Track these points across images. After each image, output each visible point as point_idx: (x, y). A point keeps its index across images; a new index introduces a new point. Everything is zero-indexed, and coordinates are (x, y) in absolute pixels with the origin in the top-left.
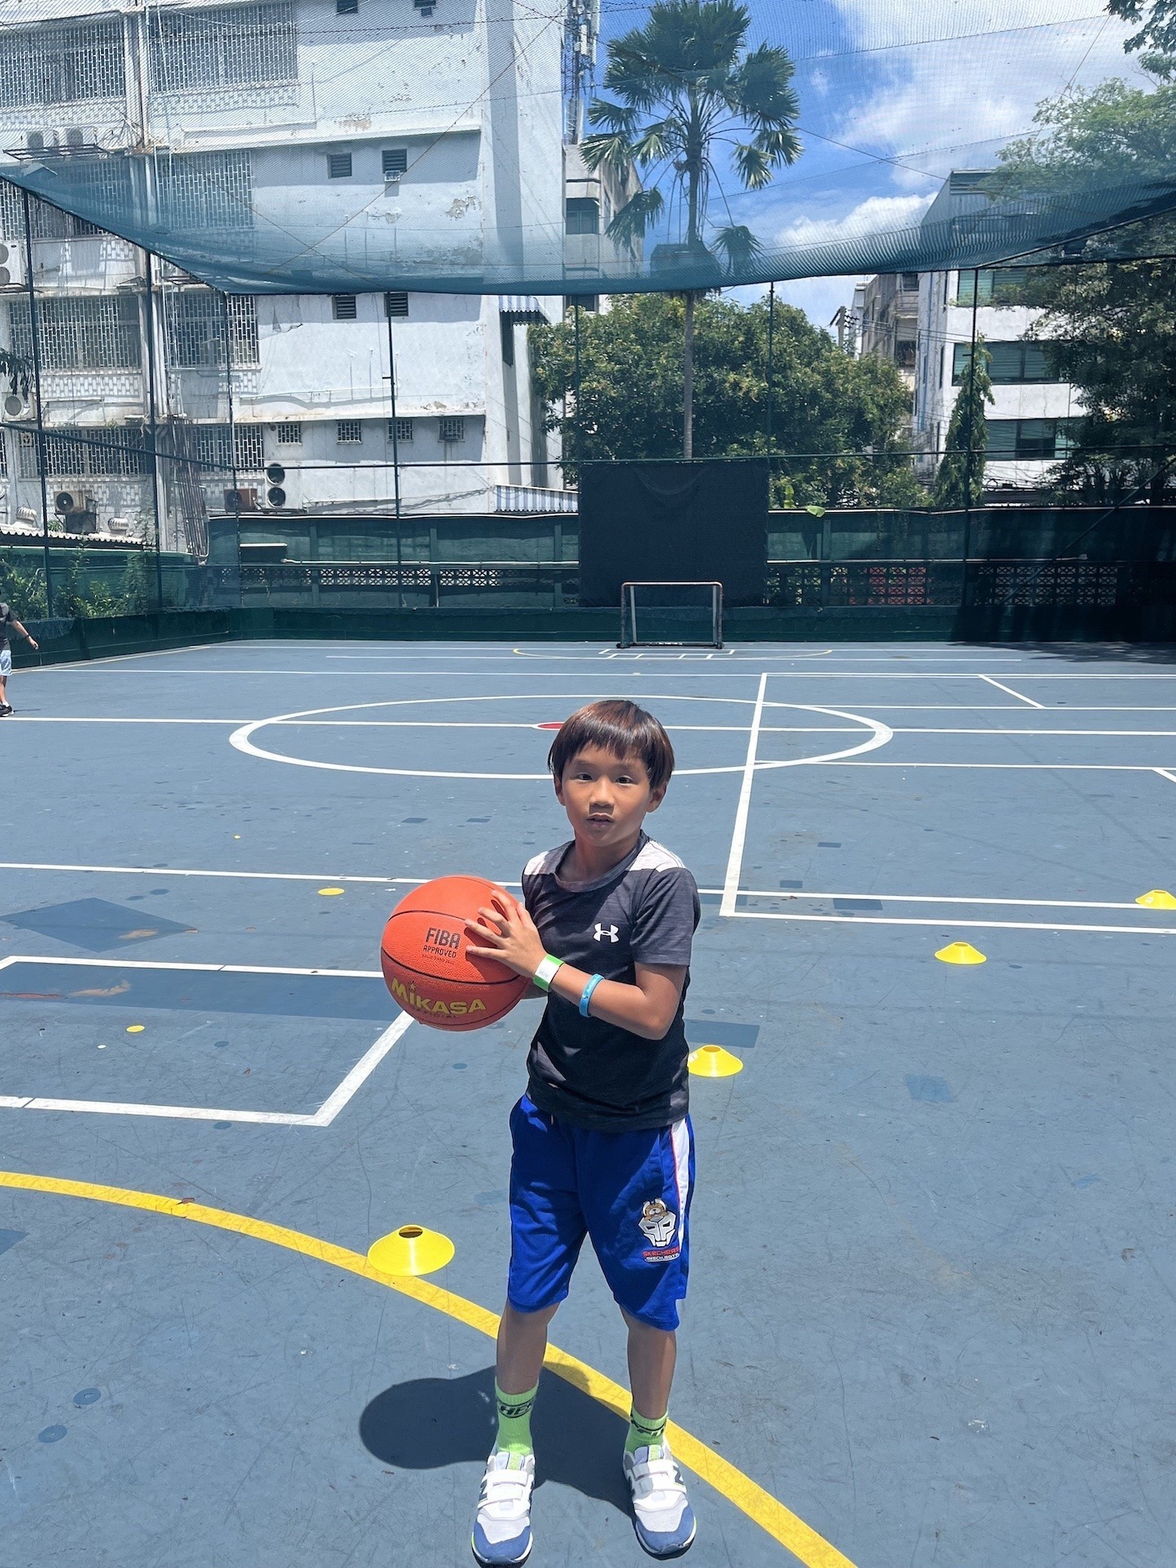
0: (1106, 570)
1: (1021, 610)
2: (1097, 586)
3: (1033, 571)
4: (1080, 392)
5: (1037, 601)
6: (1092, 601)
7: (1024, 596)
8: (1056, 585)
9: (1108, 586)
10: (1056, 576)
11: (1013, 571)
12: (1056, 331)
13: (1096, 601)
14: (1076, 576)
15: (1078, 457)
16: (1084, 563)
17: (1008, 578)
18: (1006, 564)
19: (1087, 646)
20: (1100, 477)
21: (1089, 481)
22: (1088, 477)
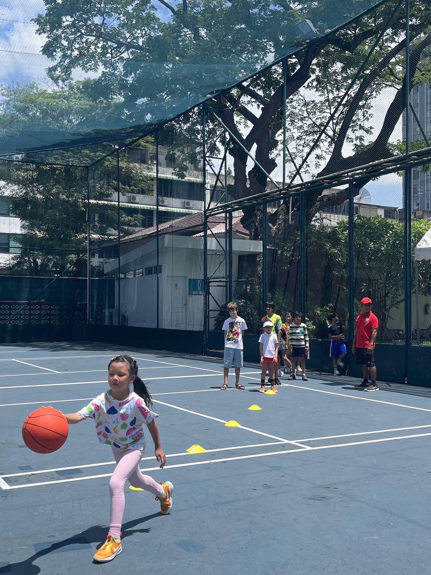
0: (54, 307)
1: (15, 327)
2: (50, 315)
3: (19, 307)
4: (24, 222)
5: (22, 322)
6: (48, 322)
7: (15, 319)
8: (30, 315)
9: (55, 315)
10: (30, 309)
11: (8, 307)
12: (12, 192)
13: (50, 322)
14: (40, 310)
15: (25, 253)
16: (43, 303)
17: (6, 311)
18: (5, 304)
19: (51, 344)
20: (35, 262)
21: (30, 264)
22: (30, 263)
